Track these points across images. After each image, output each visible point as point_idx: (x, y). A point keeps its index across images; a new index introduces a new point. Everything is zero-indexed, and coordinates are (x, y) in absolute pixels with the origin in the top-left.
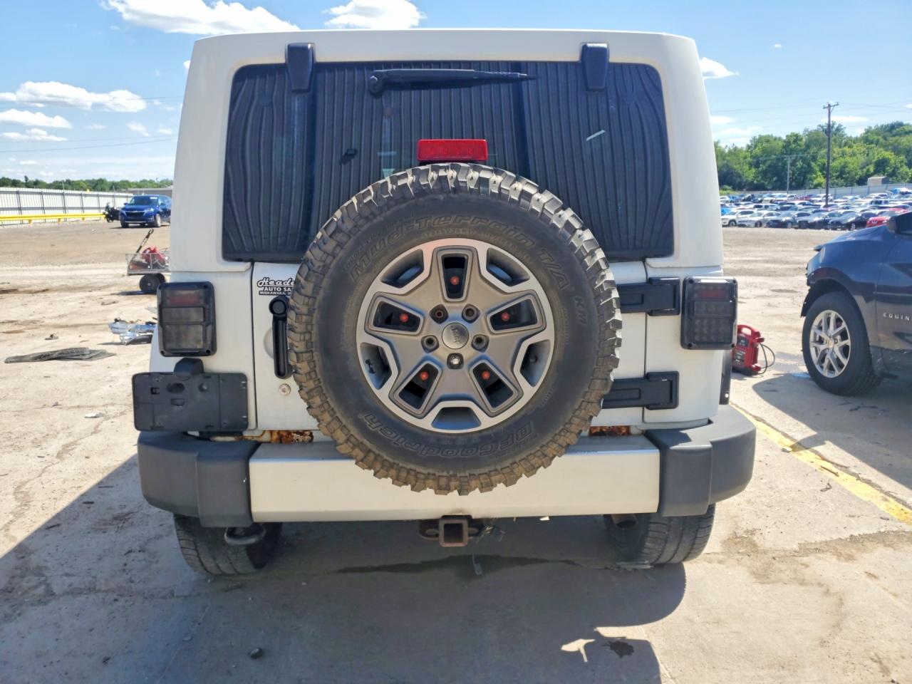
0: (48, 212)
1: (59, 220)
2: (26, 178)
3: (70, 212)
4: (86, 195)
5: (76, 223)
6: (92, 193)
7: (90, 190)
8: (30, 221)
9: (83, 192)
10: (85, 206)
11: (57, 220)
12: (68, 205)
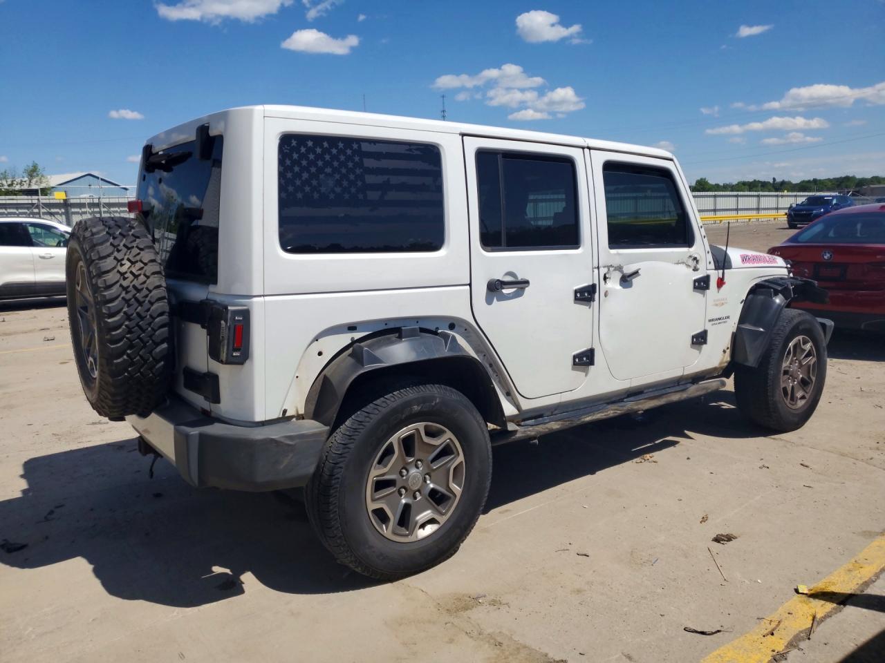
0: (741, 213)
1: (750, 220)
2: (774, 179)
3: (763, 213)
4: (782, 196)
5: (766, 223)
6: (790, 194)
7: (788, 191)
8: (721, 221)
9: (780, 194)
10: (780, 206)
11: (748, 220)
12: (762, 206)
